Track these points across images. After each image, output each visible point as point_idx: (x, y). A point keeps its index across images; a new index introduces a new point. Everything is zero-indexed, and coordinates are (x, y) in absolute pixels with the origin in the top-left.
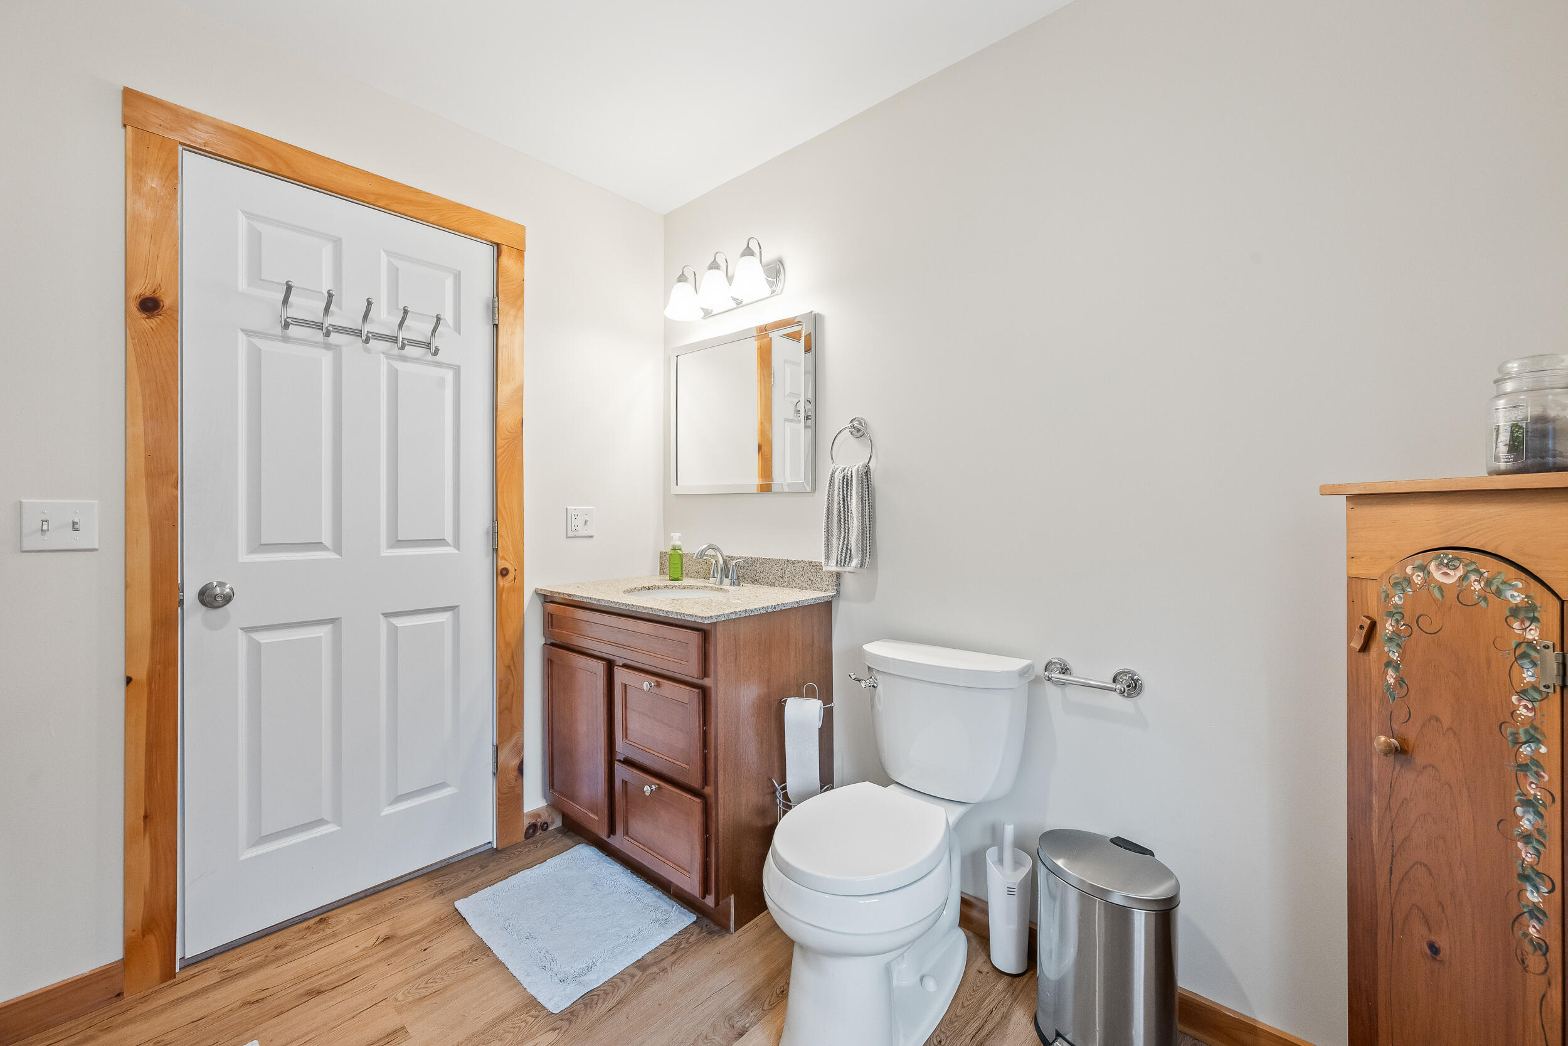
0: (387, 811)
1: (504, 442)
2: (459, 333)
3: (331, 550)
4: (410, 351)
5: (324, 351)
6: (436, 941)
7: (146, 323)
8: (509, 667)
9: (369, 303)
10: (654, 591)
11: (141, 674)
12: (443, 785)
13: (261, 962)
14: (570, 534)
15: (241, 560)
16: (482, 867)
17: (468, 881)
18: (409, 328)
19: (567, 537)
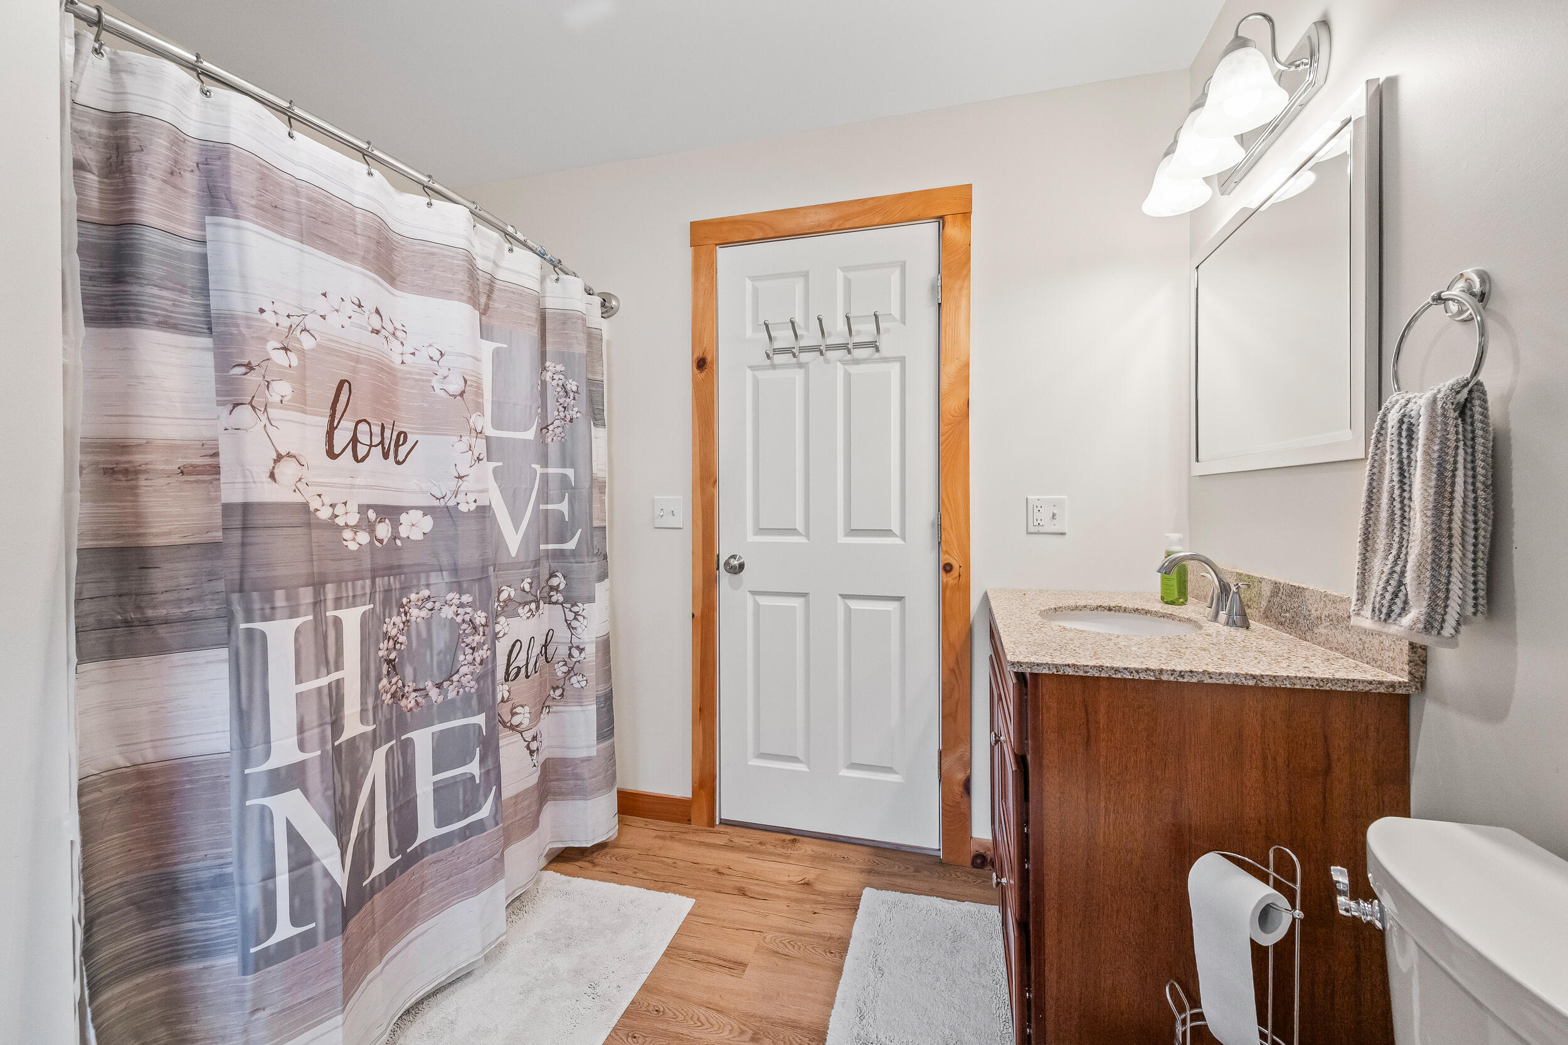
0: (844, 773)
1: (947, 428)
2: (905, 324)
3: (802, 535)
4: (859, 353)
5: (798, 369)
6: (828, 912)
7: (701, 376)
8: (953, 671)
9: (820, 321)
10: (1117, 613)
11: (698, 614)
12: (889, 770)
13: (747, 847)
14: (1032, 529)
15: (749, 540)
16: (917, 870)
17: (894, 875)
18: (859, 332)
19: (1028, 533)
